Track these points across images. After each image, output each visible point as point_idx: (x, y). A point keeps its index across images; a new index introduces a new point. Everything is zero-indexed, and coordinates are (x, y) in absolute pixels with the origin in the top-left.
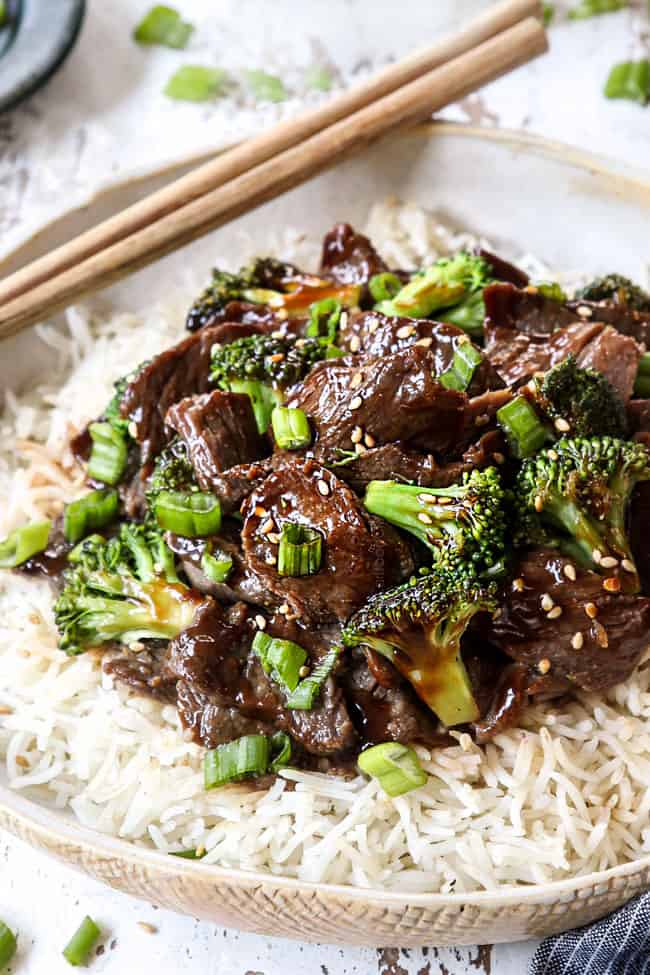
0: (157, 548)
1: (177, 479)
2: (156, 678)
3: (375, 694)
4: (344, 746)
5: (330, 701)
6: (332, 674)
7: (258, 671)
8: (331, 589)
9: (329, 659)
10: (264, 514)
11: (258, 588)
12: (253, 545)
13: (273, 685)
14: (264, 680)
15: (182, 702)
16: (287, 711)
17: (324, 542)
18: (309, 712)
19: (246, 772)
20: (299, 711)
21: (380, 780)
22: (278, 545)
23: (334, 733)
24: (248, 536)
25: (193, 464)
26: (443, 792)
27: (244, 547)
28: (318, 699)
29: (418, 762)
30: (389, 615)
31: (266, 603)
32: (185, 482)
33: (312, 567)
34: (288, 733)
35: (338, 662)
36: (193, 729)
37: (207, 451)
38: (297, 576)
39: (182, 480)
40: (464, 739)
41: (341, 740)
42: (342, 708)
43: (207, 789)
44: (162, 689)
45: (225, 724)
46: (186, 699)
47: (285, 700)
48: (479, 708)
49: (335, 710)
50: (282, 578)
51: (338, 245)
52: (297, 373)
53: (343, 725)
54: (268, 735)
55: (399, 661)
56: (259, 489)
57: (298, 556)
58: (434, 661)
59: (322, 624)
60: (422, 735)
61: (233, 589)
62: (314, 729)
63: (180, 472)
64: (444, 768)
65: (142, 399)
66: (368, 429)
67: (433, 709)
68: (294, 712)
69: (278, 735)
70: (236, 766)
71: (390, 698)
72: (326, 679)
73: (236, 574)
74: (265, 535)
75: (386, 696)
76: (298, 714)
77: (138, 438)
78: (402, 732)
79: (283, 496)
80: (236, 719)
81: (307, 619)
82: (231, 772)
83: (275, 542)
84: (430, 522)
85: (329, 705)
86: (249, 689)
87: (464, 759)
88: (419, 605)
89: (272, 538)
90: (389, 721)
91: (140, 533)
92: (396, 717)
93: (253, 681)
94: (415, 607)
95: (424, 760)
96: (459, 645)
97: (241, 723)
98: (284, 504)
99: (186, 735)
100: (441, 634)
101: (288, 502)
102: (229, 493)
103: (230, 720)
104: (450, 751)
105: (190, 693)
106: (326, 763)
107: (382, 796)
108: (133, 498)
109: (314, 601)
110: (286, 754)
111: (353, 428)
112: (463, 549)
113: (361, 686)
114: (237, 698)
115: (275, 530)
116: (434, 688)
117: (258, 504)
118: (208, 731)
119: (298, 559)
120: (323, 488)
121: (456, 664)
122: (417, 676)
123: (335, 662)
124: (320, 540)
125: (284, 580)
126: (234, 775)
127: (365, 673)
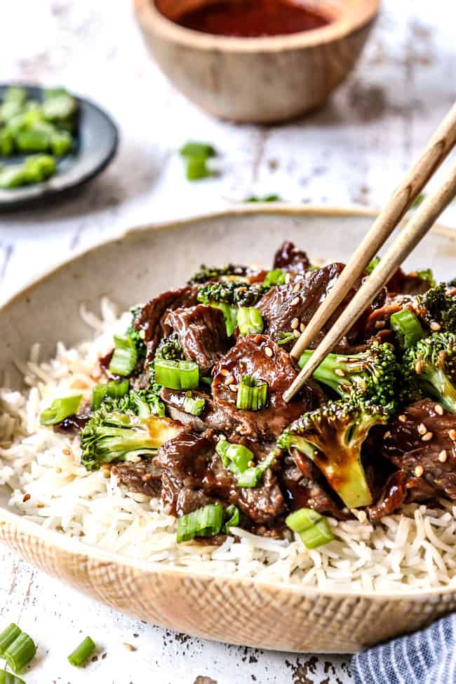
0: (153, 404)
1: (170, 354)
2: (148, 475)
3: (300, 483)
4: (276, 512)
5: (268, 481)
6: (271, 467)
7: (219, 465)
8: (273, 418)
9: (269, 459)
10: (227, 373)
11: (222, 418)
12: (219, 392)
13: (229, 473)
14: (223, 470)
15: (165, 489)
16: (238, 489)
17: (268, 388)
18: (253, 489)
19: (207, 528)
20: (246, 488)
21: (301, 537)
22: (237, 392)
23: (270, 502)
24: (216, 386)
25: (182, 345)
26: (345, 550)
27: (212, 394)
28: (260, 481)
29: (329, 527)
30: (313, 419)
31: (227, 429)
32: (176, 358)
33: (260, 404)
34: (238, 506)
35: (275, 461)
36: (171, 505)
37: (192, 336)
38: (249, 409)
39: (174, 356)
40: (361, 515)
41: (275, 506)
42: (277, 487)
43: (179, 542)
44: (151, 484)
45: (194, 502)
46: (167, 486)
47: (237, 481)
48: (372, 496)
49: (272, 488)
50: (238, 410)
51: (285, 255)
52: (256, 298)
53: (276, 498)
54: (224, 508)
55: (317, 460)
56: (224, 358)
57: (251, 396)
58: (343, 460)
59: (266, 442)
60: (331, 510)
61: (204, 421)
62: (256, 500)
63: (173, 351)
64: (346, 532)
65: (150, 316)
66: (303, 319)
67: (340, 495)
68: (243, 490)
69: (230, 508)
70: (199, 525)
71: (310, 487)
72: (266, 469)
73: (207, 410)
74: (228, 386)
75: (307, 485)
76: (245, 491)
77: (146, 339)
78: (318, 505)
79: (240, 360)
80: (202, 497)
81: (255, 435)
82: (196, 528)
83: (235, 390)
84: (343, 375)
85: (268, 485)
86: (212, 475)
87: (361, 528)
88: (334, 413)
89: (233, 387)
90: (310, 498)
91: (142, 394)
92: (315, 496)
93: (215, 470)
94: (331, 413)
95: (333, 526)
96: (360, 448)
97: (204, 501)
98: (241, 366)
99: (165, 509)
100: (349, 438)
101: (245, 365)
102: (205, 363)
103: (197, 498)
104: (351, 522)
105: (171, 481)
106: (263, 529)
107: (302, 549)
108: (139, 383)
109: (261, 425)
110: (236, 518)
111: (291, 319)
112: (366, 391)
113: (290, 478)
114: (203, 481)
115: (235, 382)
116: (342, 479)
117: (224, 367)
118: (182, 506)
119: (250, 398)
120: (268, 352)
121: (357, 462)
122: (330, 470)
123: (273, 460)
124: (266, 386)
125: (240, 411)
126: (198, 530)
127: (294, 471)
